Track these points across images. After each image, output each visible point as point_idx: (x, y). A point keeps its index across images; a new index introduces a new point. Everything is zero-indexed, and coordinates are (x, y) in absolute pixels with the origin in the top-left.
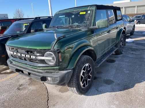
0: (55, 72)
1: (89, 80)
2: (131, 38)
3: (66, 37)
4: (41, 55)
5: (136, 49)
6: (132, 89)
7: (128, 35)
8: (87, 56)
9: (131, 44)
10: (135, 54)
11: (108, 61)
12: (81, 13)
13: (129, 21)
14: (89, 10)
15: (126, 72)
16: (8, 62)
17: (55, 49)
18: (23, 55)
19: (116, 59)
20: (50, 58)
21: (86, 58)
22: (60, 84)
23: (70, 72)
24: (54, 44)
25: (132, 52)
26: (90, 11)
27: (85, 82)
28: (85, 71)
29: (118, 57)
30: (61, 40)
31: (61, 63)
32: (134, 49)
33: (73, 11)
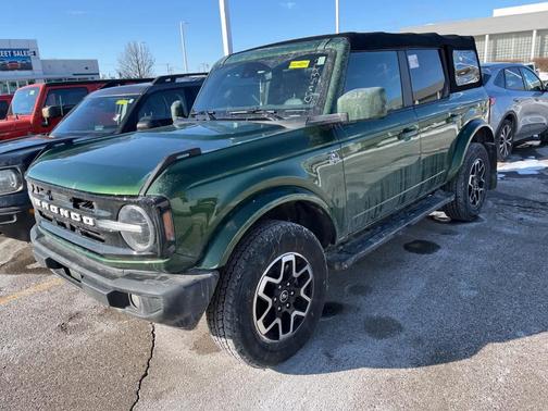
0: (153, 278)
1: (296, 313)
2: (538, 157)
3: (200, 154)
4: (109, 214)
5: (543, 204)
6: (465, 361)
7: (530, 143)
8: (289, 224)
9: (529, 182)
10: (531, 225)
11: (412, 246)
12: (295, 65)
13: (532, 90)
14: (322, 55)
15: (464, 294)
16: (33, 231)
17: (150, 196)
18: (64, 213)
19: (444, 238)
20: (137, 228)
21: (282, 232)
22: (173, 322)
23: (204, 280)
24: (151, 178)
25: (521, 215)
26: (326, 55)
27: (278, 321)
28: (277, 281)
29: (457, 233)
30: (178, 165)
31: (172, 248)
32: (535, 202)
33: (270, 58)
